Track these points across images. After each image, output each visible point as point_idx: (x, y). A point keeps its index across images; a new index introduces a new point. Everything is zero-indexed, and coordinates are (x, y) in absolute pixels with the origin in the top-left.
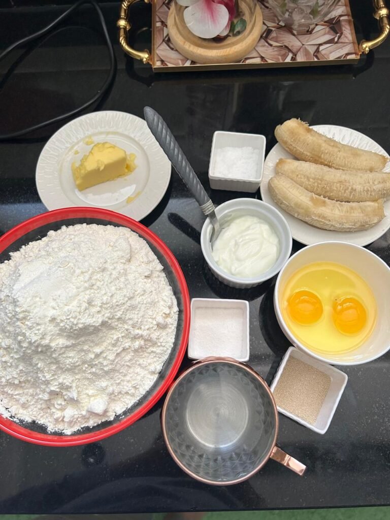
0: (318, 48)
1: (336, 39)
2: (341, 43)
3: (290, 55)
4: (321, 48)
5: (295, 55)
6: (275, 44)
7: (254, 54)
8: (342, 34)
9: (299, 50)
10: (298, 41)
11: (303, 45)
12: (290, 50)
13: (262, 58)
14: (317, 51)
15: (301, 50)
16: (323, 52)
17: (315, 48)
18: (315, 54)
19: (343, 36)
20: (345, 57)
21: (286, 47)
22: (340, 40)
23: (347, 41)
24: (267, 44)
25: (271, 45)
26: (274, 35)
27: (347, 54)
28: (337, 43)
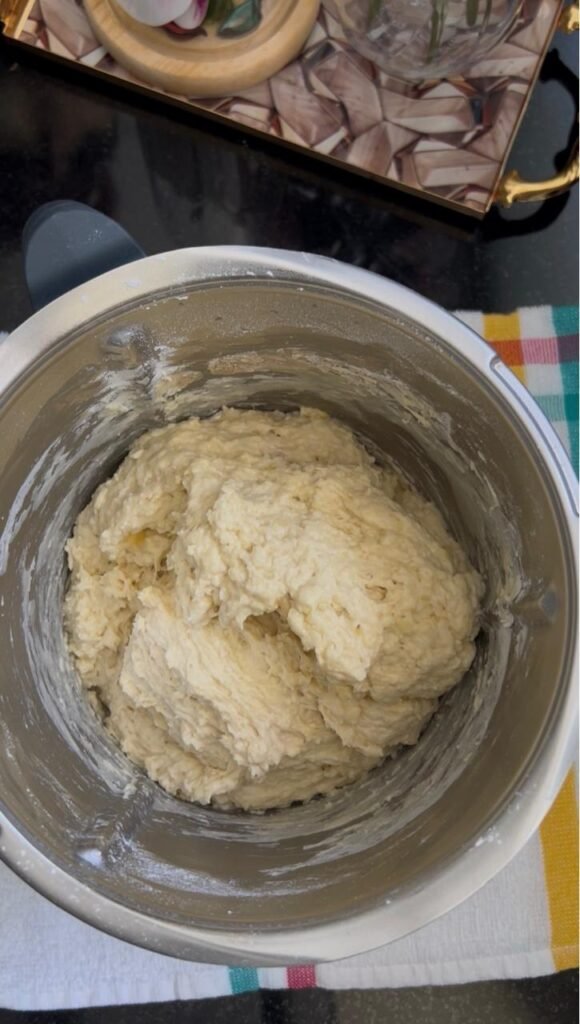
0: (414, 143)
1: (468, 137)
2: (476, 152)
3: (342, 133)
4: (423, 145)
5: (352, 137)
6: (321, 88)
7: (261, 96)
8: (489, 128)
9: (369, 129)
10: (378, 103)
11: (385, 119)
12: (347, 120)
13: (274, 113)
14: (408, 149)
15: (373, 132)
16: (421, 159)
17: (407, 138)
18: (400, 155)
19: (488, 136)
20: (463, 191)
21: (343, 107)
22: (477, 145)
23: (491, 152)
24: (302, 82)
25: (310, 88)
26: (331, 63)
27: (473, 187)
28: (465, 147)
